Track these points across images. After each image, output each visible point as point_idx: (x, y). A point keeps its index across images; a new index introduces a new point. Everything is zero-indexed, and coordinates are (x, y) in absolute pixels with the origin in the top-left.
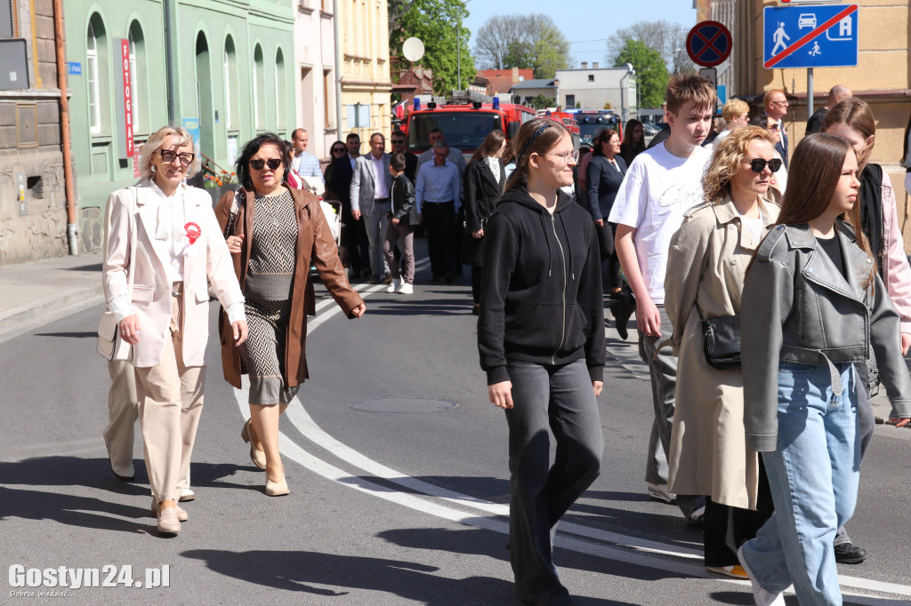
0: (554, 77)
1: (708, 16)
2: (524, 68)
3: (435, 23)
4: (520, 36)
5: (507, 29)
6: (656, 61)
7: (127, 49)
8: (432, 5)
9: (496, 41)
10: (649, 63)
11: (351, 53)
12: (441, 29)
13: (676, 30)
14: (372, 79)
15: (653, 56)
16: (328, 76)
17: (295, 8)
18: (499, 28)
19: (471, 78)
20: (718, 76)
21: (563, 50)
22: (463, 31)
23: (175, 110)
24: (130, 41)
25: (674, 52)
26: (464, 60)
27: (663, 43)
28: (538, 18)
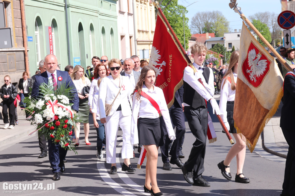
0: (223, 36)
1: (286, 9)
2: (211, 33)
3: (174, 15)
4: (209, 20)
5: (204, 17)
6: (265, 28)
7: (51, 31)
8: (173, 8)
9: (199, 22)
10: (262, 29)
11: (141, 29)
12: (177, 18)
13: (273, 15)
14: (149, 39)
15: (264, 26)
16: (131, 39)
17: (118, 12)
18: (200, 17)
19: (189, 37)
20: (291, 33)
21: (226, 25)
22: (186, 19)
23: (70, 54)
24: (52, 27)
25: (273, 24)
26: (186, 30)
27: (268, 20)
28: (216, 12)
